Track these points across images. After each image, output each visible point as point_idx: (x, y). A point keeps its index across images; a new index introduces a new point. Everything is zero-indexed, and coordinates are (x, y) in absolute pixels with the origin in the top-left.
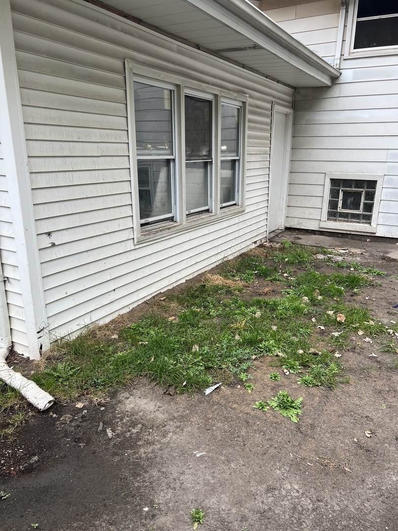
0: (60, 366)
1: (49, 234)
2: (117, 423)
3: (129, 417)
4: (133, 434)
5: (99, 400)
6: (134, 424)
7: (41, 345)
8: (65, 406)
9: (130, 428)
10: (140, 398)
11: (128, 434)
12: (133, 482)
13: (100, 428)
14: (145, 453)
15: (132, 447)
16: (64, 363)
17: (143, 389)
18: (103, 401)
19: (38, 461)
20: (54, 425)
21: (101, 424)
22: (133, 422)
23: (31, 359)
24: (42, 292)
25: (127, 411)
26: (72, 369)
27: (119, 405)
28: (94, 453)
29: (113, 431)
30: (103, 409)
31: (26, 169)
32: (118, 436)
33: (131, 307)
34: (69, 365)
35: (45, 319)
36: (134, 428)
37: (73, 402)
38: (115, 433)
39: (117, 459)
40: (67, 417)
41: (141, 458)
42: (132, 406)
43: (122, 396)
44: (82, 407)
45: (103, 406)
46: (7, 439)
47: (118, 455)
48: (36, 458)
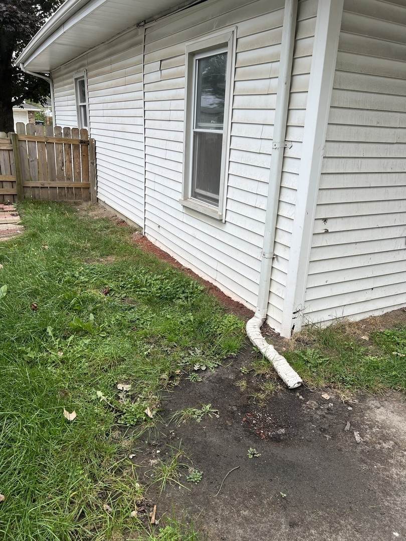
0: (309, 351)
1: (325, 220)
2: (366, 429)
3: (379, 428)
4: (384, 448)
5: (347, 399)
6: (385, 438)
7: (294, 326)
8: (311, 392)
9: (381, 441)
10: (392, 412)
11: (378, 447)
12: (382, 499)
13: (347, 427)
14: (397, 474)
15: (382, 462)
16: (313, 350)
17: (396, 405)
18: (351, 401)
19: (285, 434)
20: (300, 406)
21: (348, 424)
22: (384, 436)
23: (281, 335)
24: (306, 275)
25: (378, 422)
26: (321, 357)
27: (368, 411)
28: (340, 450)
29: (362, 436)
30: (350, 408)
31: (322, 153)
32: (366, 443)
33: (385, 311)
34: (318, 353)
35: (303, 302)
36: (385, 443)
37: (320, 390)
38: (363, 439)
39: (364, 467)
40: (313, 403)
41: (392, 478)
42: (383, 417)
43: (372, 403)
44: (328, 398)
45: (351, 406)
46: (259, 403)
47: (366, 463)
48: (283, 431)
